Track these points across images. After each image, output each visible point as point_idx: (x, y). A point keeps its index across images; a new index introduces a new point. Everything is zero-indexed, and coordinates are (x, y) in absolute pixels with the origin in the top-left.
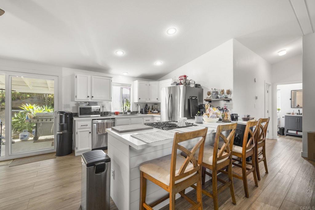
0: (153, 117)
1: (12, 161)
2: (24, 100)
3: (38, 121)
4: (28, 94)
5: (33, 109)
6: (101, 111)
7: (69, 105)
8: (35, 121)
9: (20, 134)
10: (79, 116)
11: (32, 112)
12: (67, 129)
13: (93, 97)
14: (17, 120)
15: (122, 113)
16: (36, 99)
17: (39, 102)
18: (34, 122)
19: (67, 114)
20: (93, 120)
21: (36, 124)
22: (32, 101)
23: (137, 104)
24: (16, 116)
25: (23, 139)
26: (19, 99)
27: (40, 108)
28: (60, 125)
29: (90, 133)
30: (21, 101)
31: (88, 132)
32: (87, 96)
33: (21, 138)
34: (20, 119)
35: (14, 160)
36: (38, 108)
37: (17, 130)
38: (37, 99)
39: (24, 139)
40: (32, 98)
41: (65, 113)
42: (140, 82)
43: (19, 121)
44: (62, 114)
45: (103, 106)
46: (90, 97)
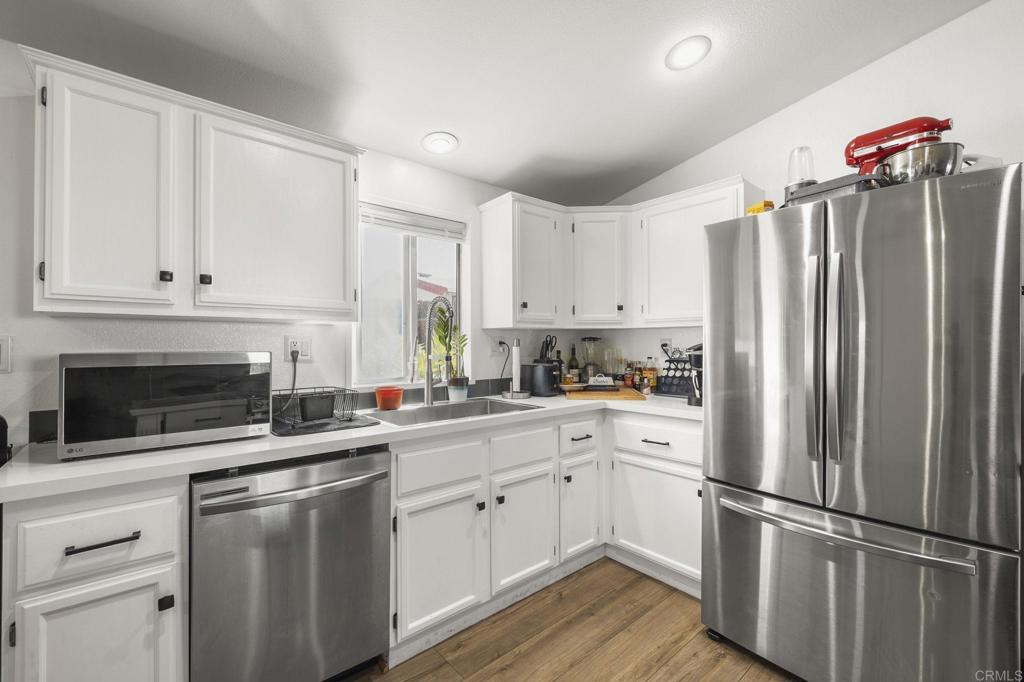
0: (605, 412)
6: (279, 384)
13: (205, 280)
15: (417, 395)
20: (195, 478)
23: (501, 341)
29: (165, 603)
31: (148, 601)
32: (155, 276)
42: (528, 207)
45: (294, 356)
46: (183, 279)
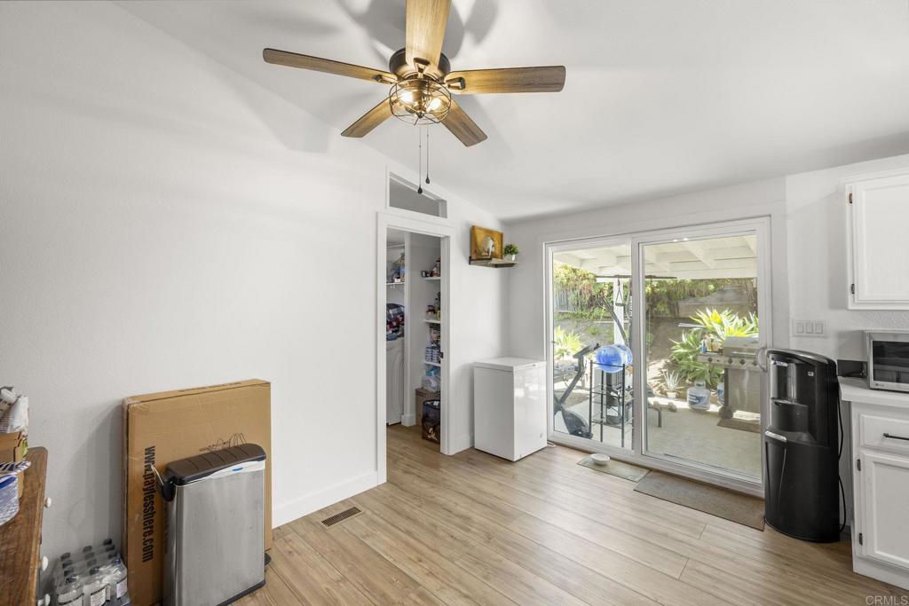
1: (646, 471)
2: (702, 299)
3: (730, 362)
4: (712, 281)
5: (721, 324)
7: (821, 325)
8: (723, 360)
9: (688, 392)
10: (873, 383)
11: (719, 333)
12: (811, 430)
14: (686, 351)
16: (730, 296)
17: (738, 302)
18: (721, 365)
19: (805, 365)
21: (726, 370)
22: (722, 300)
24: (684, 340)
25: (695, 407)
26: (694, 296)
27: (741, 322)
28: (776, 403)
30: (696, 301)
33: (692, 403)
34: (691, 348)
35: (651, 470)
36: (735, 322)
37: (685, 378)
38: (733, 294)
39: (698, 408)
40: (723, 291)
41: (797, 361)
43: (691, 353)
44: (785, 365)
